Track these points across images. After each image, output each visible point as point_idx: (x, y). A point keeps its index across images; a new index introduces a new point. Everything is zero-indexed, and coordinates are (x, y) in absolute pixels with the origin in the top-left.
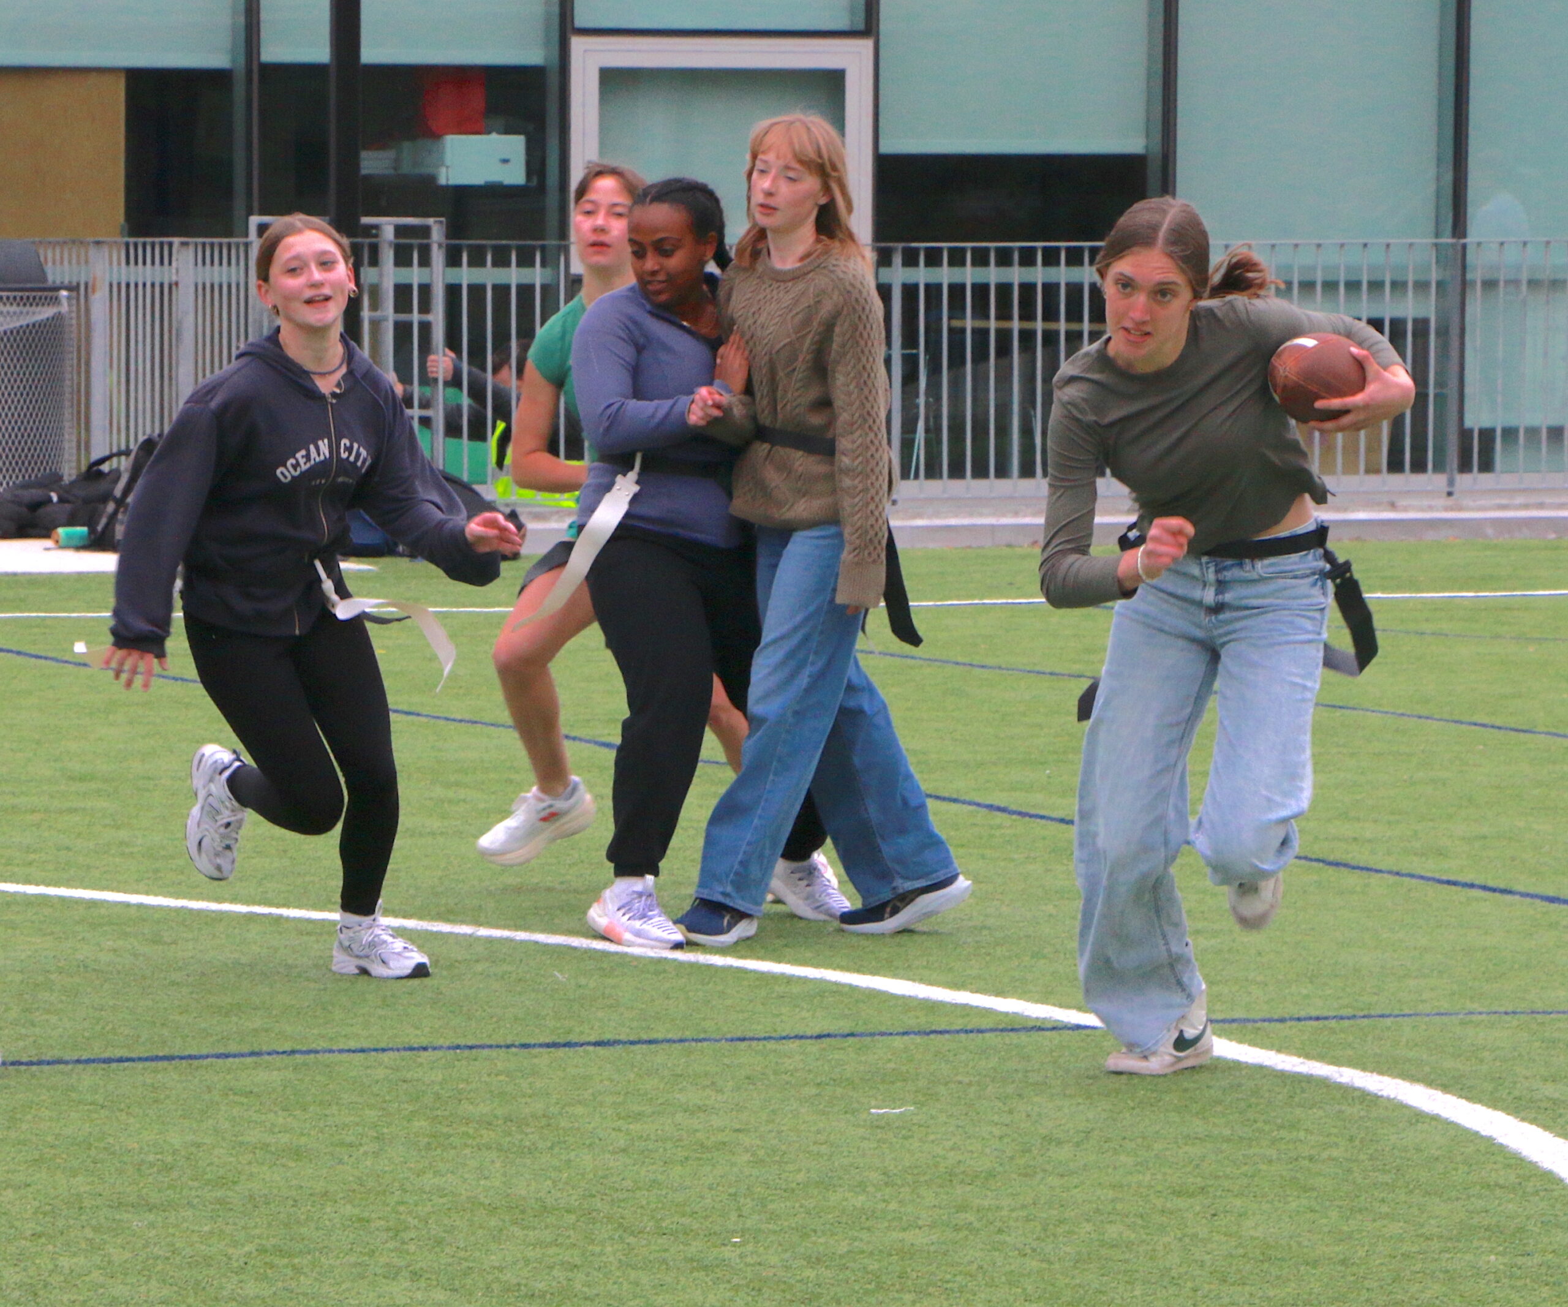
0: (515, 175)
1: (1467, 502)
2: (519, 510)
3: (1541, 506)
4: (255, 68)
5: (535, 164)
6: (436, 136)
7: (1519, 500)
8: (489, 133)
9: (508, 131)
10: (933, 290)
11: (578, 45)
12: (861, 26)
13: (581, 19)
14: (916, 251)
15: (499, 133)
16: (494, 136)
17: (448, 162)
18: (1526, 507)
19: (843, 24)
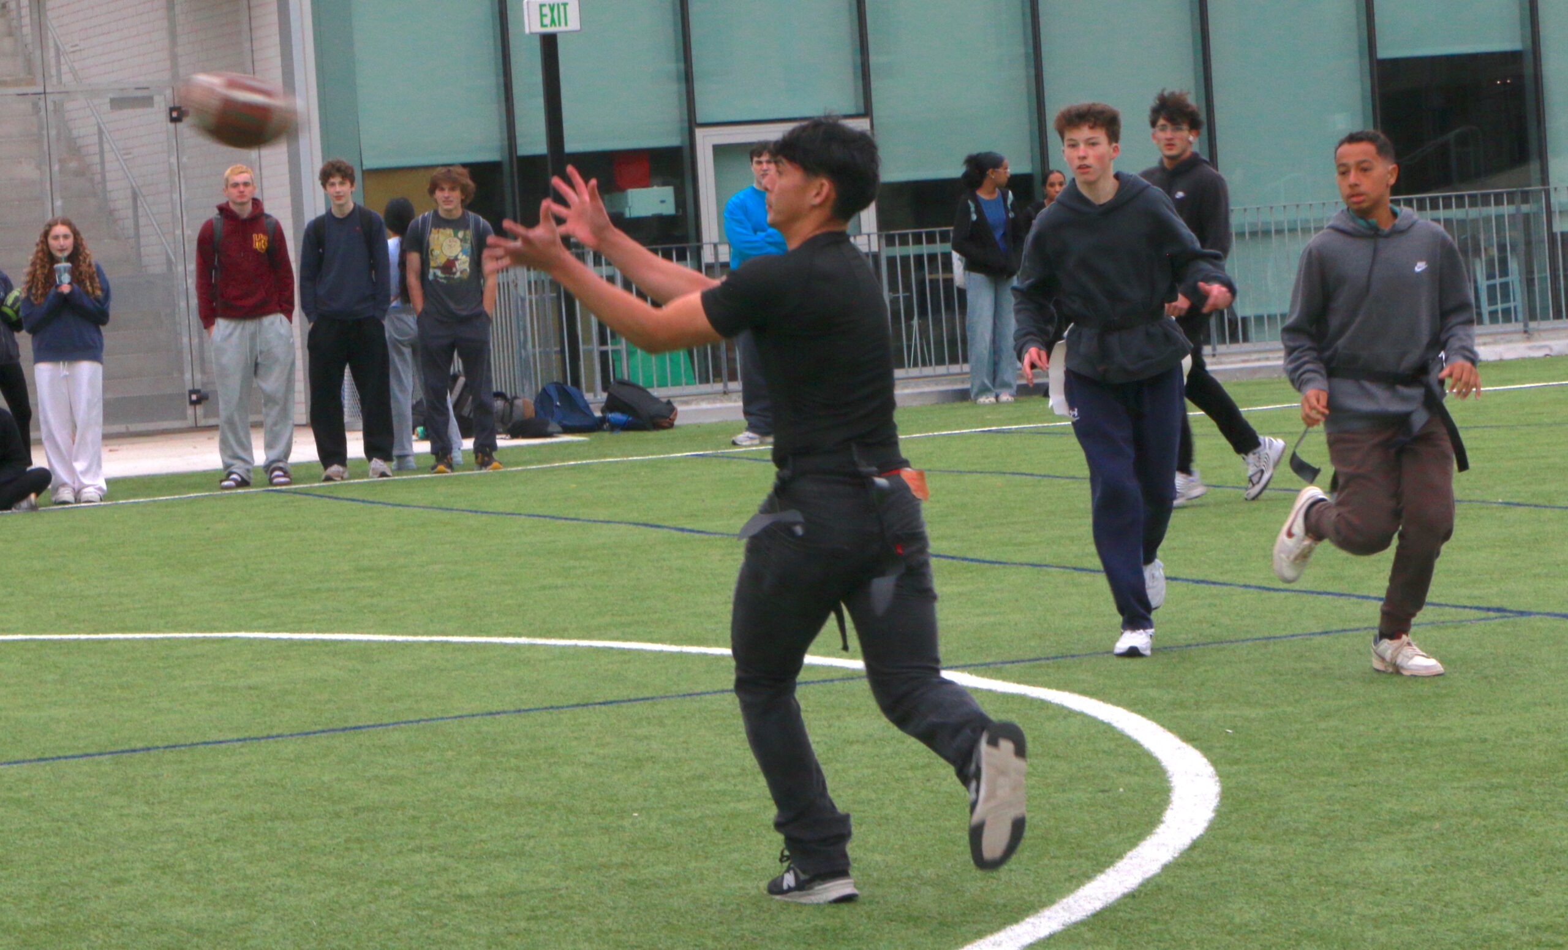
0: (669, 209)
1: (1224, 359)
2: (672, 400)
3: (1267, 359)
4: (515, 159)
5: (680, 202)
6: (622, 189)
7: (1255, 356)
8: (652, 186)
9: (665, 184)
10: (905, 259)
11: (699, 133)
12: (862, 111)
13: (700, 119)
14: (893, 236)
15: (658, 185)
16: (655, 188)
17: (630, 204)
18: (1259, 360)
19: (853, 111)
